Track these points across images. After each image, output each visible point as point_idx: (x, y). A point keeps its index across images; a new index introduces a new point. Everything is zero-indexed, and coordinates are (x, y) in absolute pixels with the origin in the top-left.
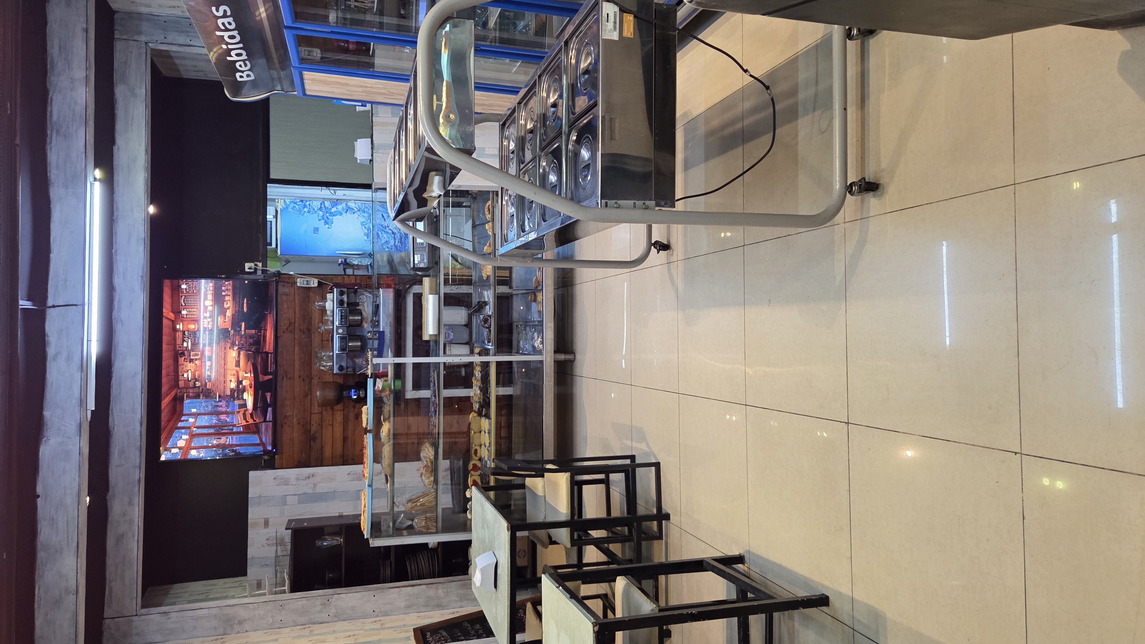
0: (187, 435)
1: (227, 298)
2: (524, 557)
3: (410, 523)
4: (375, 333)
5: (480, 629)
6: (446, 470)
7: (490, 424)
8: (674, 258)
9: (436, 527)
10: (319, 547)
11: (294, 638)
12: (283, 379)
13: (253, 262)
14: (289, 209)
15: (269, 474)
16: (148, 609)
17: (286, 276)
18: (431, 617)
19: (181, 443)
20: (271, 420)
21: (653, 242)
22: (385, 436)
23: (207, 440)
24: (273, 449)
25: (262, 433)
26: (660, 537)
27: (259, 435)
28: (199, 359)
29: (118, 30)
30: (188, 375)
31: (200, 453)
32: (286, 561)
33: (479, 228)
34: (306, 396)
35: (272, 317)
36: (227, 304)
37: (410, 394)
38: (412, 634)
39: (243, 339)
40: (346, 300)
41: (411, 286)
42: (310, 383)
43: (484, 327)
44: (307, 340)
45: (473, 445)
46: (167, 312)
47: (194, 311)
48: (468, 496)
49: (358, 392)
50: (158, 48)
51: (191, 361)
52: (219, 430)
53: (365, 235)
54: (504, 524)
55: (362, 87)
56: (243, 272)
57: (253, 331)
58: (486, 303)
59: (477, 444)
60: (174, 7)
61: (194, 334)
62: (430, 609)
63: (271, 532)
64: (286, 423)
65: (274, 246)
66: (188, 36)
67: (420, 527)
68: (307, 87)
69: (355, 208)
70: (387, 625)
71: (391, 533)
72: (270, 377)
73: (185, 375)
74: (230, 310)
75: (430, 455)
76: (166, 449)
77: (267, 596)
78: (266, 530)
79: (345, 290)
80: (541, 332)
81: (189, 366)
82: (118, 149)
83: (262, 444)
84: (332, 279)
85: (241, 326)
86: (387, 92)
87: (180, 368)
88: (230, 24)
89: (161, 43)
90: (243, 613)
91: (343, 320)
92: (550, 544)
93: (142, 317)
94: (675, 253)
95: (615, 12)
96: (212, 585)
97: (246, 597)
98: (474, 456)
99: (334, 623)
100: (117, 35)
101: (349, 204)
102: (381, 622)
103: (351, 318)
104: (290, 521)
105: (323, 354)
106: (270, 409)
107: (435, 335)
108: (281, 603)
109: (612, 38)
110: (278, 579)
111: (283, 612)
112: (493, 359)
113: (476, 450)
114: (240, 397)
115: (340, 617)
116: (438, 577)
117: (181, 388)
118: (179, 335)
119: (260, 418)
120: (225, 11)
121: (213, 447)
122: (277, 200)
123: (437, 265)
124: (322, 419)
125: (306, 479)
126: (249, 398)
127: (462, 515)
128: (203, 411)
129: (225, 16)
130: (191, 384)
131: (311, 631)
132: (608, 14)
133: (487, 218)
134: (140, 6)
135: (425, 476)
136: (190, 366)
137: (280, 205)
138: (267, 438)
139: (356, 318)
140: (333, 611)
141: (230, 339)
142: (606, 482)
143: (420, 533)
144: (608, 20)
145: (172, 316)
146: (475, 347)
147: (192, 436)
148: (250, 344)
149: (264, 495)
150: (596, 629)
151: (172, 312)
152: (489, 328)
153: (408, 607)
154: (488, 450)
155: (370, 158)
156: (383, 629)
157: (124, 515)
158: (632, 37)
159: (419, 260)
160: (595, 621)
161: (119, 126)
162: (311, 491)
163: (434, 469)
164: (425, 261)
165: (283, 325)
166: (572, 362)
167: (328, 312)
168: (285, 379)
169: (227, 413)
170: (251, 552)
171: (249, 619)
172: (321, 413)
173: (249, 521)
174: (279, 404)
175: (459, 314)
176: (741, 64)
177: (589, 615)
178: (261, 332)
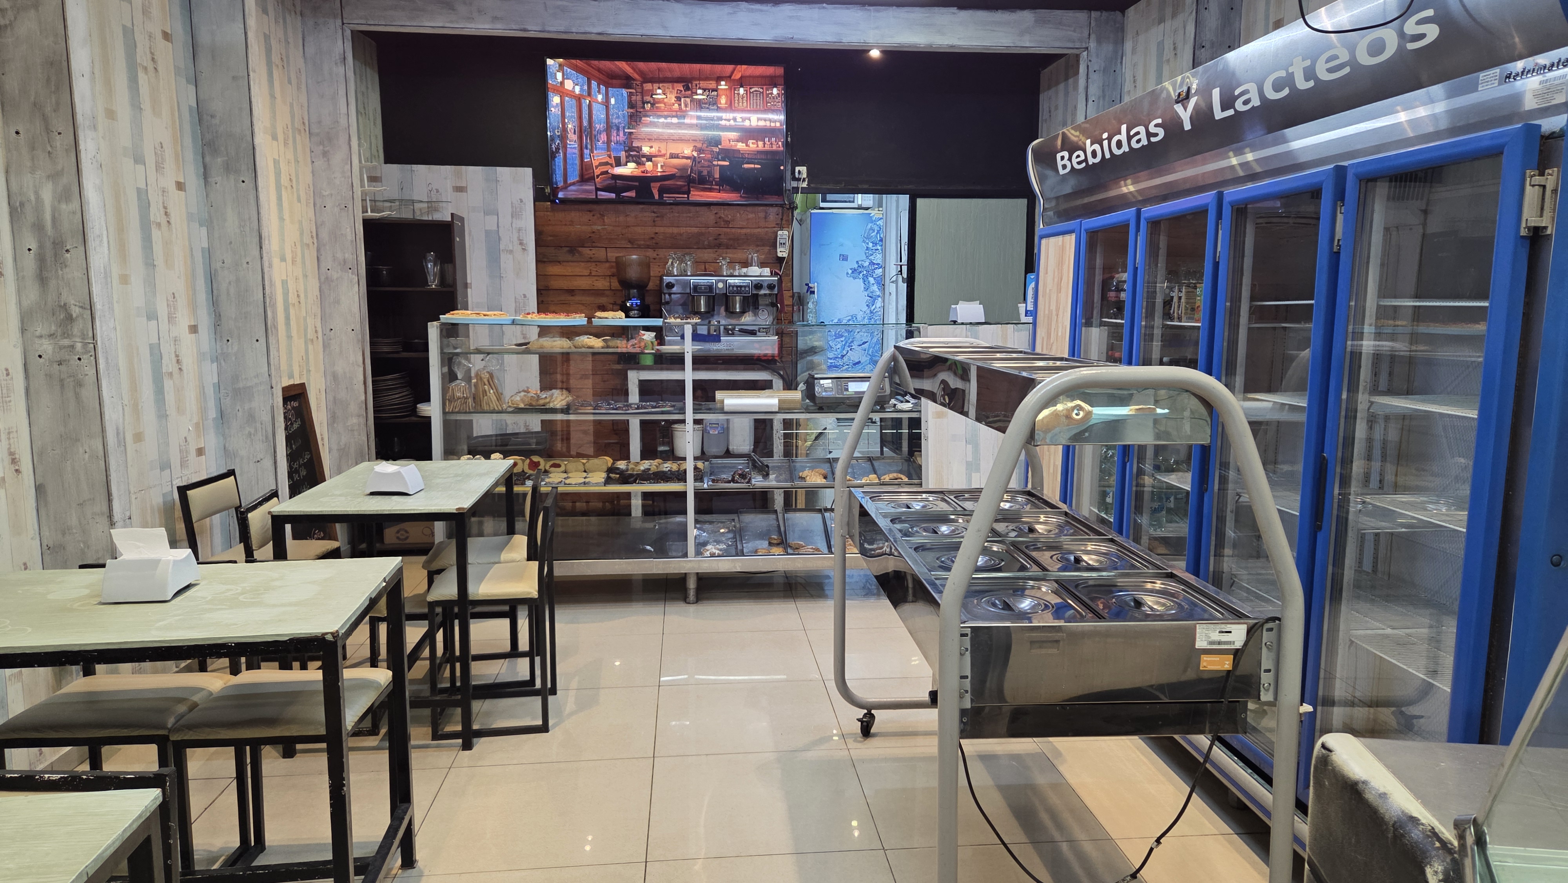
0: (580, 91)
1: (760, 144)
2: (398, 538)
3: (460, 376)
4: (718, 329)
5: (299, 476)
6: (526, 426)
7: (597, 484)
8: (851, 744)
9: (453, 412)
10: (425, 258)
11: (301, 222)
12: (654, 212)
13: (807, 176)
14: (870, 225)
15: (527, 194)
16: (350, 38)
17: (790, 217)
18: (318, 407)
19: (569, 85)
20: (599, 197)
21: (873, 712)
22: (583, 341)
23: (572, 117)
24: (560, 199)
25: (581, 185)
26: (436, 736)
27: (578, 182)
28: (680, 109)
29: (1101, 16)
30: (659, 94)
31: (555, 107)
32: (406, 214)
33: (866, 465)
34: (630, 242)
35: (736, 199)
36: (753, 143)
37: (634, 378)
38: (297, 382)
39: (706, 164)
40: (762, 292)
41: (782, 377)
42: (648, 247)
43: (734, 474)
44: (706, 243)
45: (566, 463)
46: (743, 70)
47: (743, 103)
48: (493, 456)
49: (637, 308)
50: (1081, 62)
51: (678, 99)
52: (586, 132)
53: (839, 320)
54: (466, 502)
55: (1058, 309)
56: (795, 164)
57: (717, 176)
58: (766, 476)
59: (568, 467)
60: (1134, 81)
61: (712, 104)
62: (329, 407)
63: (448, 194)
64: (593, 216)
65: (822, 205)
66: (1099, 98)
67: (453, 389)
68: (1052, 240)
69: (874, 307)
70: (310, 347)
71: (445, 351)
72: (657, 197)
73: (659, 91)
74: (745, 147)
75: (555, 403)
76: (561, 66)
77: (360, 189)
78: (450, 189)
79: (776, 291)
80: (725, 554)
81: (671, 96)
82: (954, 13)
83: (566, 186)
84: (787, 275)
85: (724, 160)
86: (1052, 342)
87: (670, 85)
88: (1138, 141)
89: (1088, 66)
90: (338, 157)
91: (735, 289)
92: (429, 572)
93: (740, 37)
94: (859, 745)
95: (1234, 642)
96: (375, 120)
97: (360, 161)
98: (552, 462)
99: (317, 276)
100: (1094, 14)
101: (880, 299)
102: (315, 339)
103: (738, 298)
104: (462, 219)
105: (689, 263)
106: (613, 196)
107: (723, 408)
108: (350, 206)
109: (1197, 639)
110: (381, 204)
111: (336, 210)
112: (690, 487)
113: (559, 466)
114: (629, 158)
115: (326, 284)
116: (375, 417)
117: (642, 86)
118: (712, 84)
119: (601, 183)
120: (1156, 135)
121: (564, 124)
122: (881, 209)
123: (819, 409)
124: (598, 262)
125: (520, 240)
126: (629, 169)
127: (465, 448)
128: (611, 112)
129: (1149, 135)
130: (648, 98)
131: (308, 245)
132: (1230, 632)
133: (885, 476)
134: (1133, 42)
135: (525, 395)
136: (672, 98)
137: (874, 213)
138: (573, 192)
139: (738, 306)
140: (335, 275)
141: (707, 147)
142: (514, 653)
143: (444, 391)
144: (1223, 632)
145: (737, 76)
146: (704, 463)
147: (579, 99)
148: (700, 172)
149: (498, 187)
150: (329, 638)
151: (741, 77)
152: (733, 481)
153: (334, 377)
154: (561, 482)
155: (959, 321)
156: (305, 342)
157: (479, 11)
158: (1201, 669)
159: (825, 386)
160: (340, 634)
161: (981, 15)
162: (502, 247)
163: (531, 409)
164: (824, 394)
165: (724, 213)
166: (685, 599)
167: (744, 270)
168: (653, 214)
169: (609, 141)
170: (421, 169)
171: (329, 164)
172: (607, 261)
173: (464, 167)
174: (621, 207)
175: (744, 441)
176: (1167, 835)
177: (348, 626)
178: (716, 185)
